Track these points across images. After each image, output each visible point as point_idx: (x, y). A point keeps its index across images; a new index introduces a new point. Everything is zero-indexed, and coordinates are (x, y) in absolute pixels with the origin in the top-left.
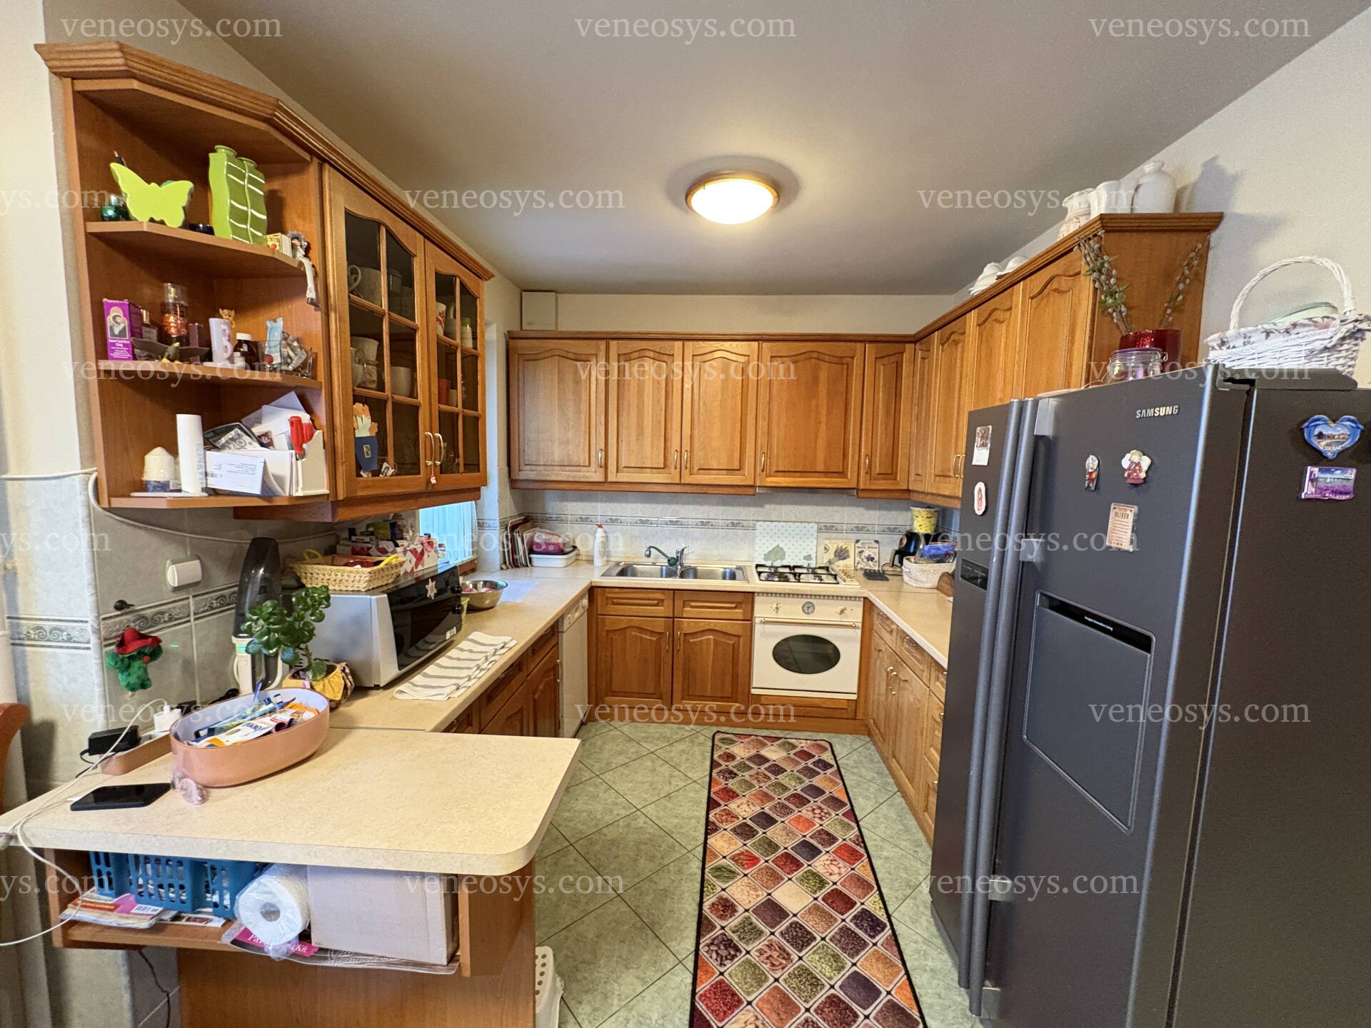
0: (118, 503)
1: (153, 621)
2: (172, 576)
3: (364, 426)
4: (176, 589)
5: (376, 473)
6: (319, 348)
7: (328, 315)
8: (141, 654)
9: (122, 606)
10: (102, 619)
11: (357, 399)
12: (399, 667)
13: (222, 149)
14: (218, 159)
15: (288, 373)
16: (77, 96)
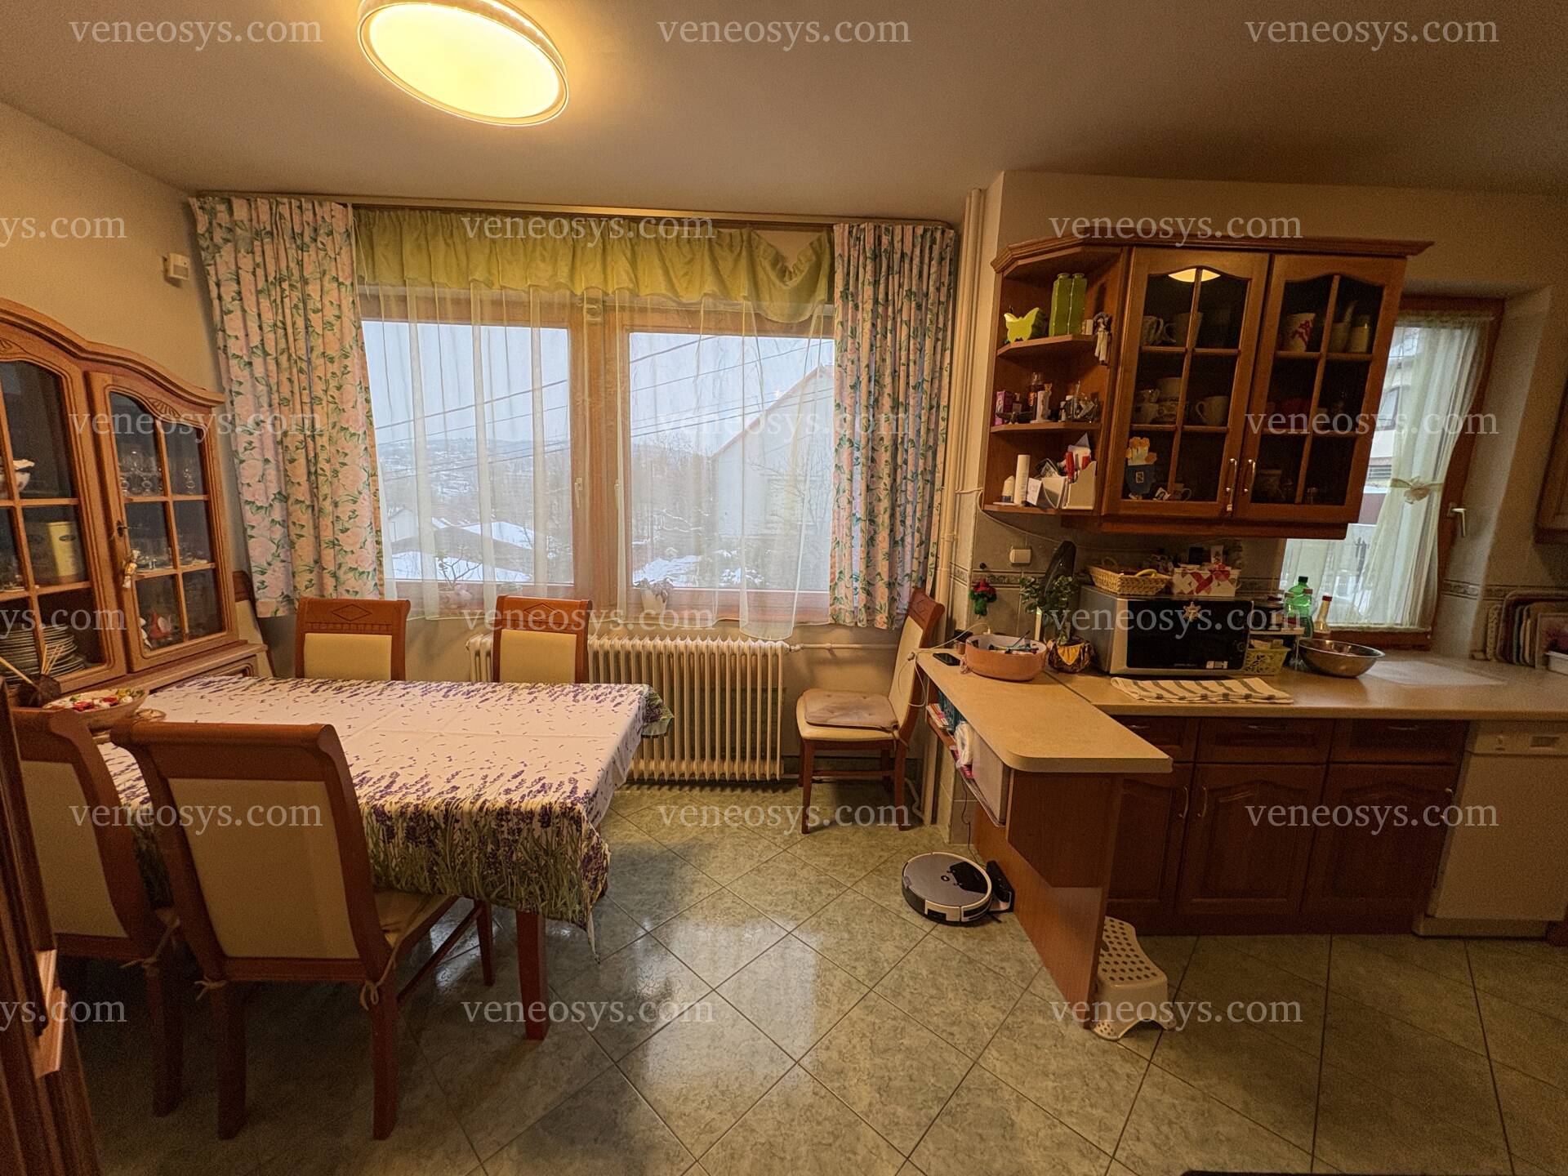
0: (988, 507)
1: (999, 580)
2: (1012, 555)
3: (1140, 454)
4: (1013, 565)
5: (1151, 496)
6: (1104, 398)
7: (1116, 369)
8: (983, 596)
9: (983, 566)
10: (973, 571)
11: (1133, 434)
12: (1129, 665)
13: (1061, 276)
14: (1057, 284)
15: (1076, 420)
16: (1005, 280)
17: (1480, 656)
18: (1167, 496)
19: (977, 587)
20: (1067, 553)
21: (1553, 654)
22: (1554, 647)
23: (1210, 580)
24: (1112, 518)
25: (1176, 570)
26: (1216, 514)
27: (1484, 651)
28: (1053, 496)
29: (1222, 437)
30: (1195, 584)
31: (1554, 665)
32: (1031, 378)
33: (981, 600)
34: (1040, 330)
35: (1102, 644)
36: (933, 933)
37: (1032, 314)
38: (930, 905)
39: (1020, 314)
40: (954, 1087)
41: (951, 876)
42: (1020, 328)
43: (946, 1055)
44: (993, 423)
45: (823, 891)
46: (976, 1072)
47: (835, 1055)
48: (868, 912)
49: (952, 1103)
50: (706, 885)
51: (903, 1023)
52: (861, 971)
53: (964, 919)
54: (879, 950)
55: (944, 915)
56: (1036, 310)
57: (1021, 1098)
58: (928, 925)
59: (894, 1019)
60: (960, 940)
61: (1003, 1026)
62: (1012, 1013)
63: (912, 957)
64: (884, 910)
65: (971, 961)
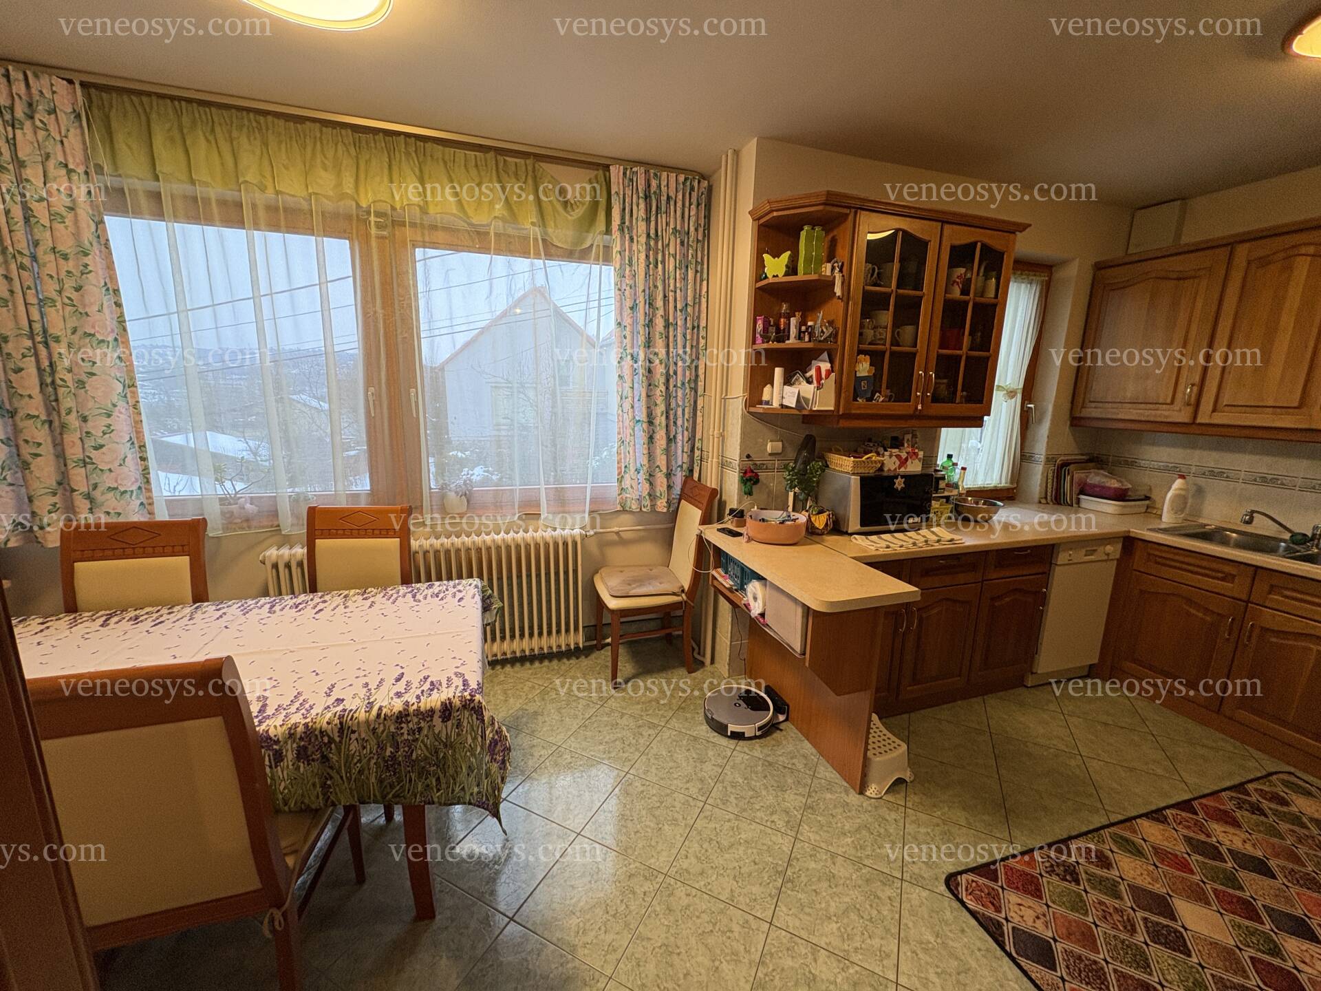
0: (752, 410)
1: (760, 467)
2: (769, 448)
3: (864, 368)
4: (770, 454)
5: (870, 399)
6: (839, 324)
7: (848, 303)
8: (750, 480)
9: (748, 456)
10: (741, 461)
11: (860, 352)
12: (862, 525)
13: (806, 228)
14: (803, 234)
15: (820, 341)
16: (760, 226)
17: (1043, 501)
18: (881, 399)
19: (745, 473)
20: (809, 443)
21: (1082, 497)
22: (1082, 492)
23: (906, 459)
24: (848, 416)
25: (886, 453)
26: (911, 411)
27: (1046, 498)
28: (806, 400)
29: (914, 355)
30: (898, 463)
31: (1083, 504)
32: (781, 307)
33: (748, 483)
34: (792, 269)
35: (841, 512)
36: (738, 748)
37: (786, 256)
38: (732, 728)
39: (776, 255)
40: (787, 860)
41: (741, 702)
42: (776, 267)
43: (774, 838)
44: (754, 342)
45: (644, 733)
46: (798, 845)
47: (694, 860)
48: (684, 742)
49: (789, 873)
50: (543, 747)
51: (737, 823)
52: (694, 791)
53: (758, 733)
54: (701, 770)
55: (743, 733)
56: (788, 253)
57: (833, 856)
58: (733, 742)
59: (729, 821)
60: (758, 750)
61: (807, 807)
62: (809, 796)
63: (728, 770)
64: (696, 739)
65: (770, 764)
